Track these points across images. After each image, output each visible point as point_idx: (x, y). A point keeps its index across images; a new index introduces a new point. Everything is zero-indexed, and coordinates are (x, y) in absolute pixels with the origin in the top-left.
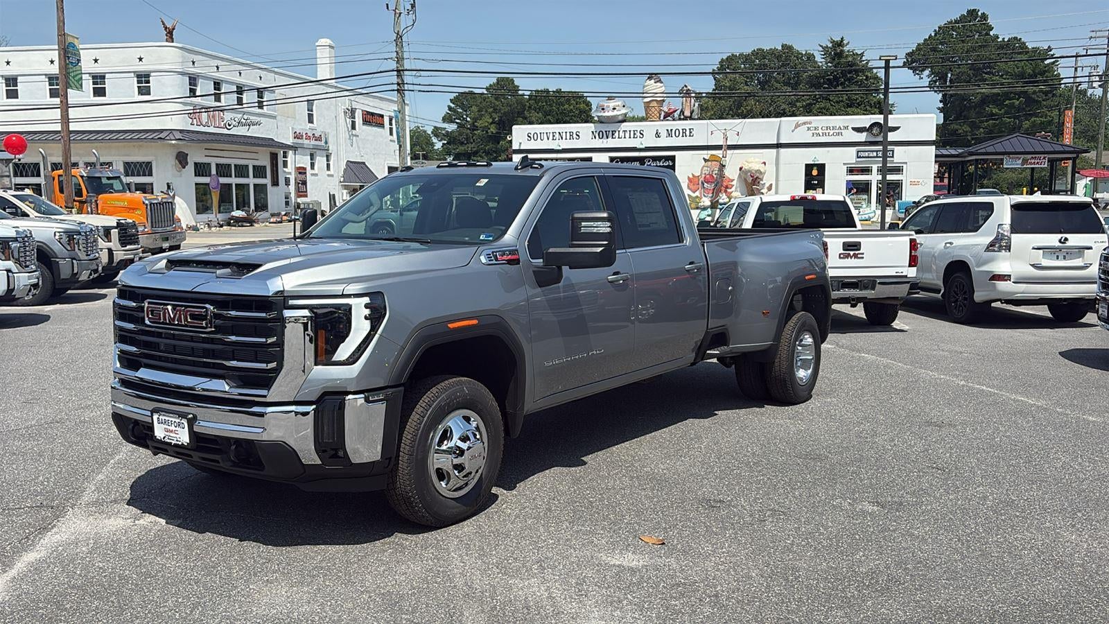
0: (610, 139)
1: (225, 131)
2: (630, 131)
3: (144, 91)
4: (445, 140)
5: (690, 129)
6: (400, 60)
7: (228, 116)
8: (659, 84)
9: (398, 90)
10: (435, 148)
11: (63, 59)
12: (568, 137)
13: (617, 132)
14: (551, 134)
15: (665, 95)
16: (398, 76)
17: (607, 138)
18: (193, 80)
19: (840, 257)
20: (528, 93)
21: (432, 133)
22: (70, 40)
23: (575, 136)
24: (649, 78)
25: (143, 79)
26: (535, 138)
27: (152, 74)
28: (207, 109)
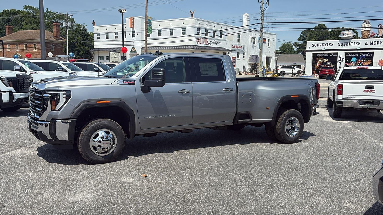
0: (346, 46)
1: (208, 46)
2: (354, 43)
3: (184, 33)
4: (298, 47)
5: (381, 41)
6: (262, 19)
7: (209, 41)
8: (368, 24)
9: (261, 30)
10: (294, 50)
11: (146, 24)
12: (328, 45)
13: (349, 43)
14: (322, 44)
15: (371, 28)
16: (261, 25)
17: (345, 45)
18: (199, 29)
19: (364, 92)
20: (331, 29)
21: (293, 44)
22: (149, 18)
23: (331, 45)
24: (364, 22)
25: (184, 29)
26: (315, 46)
27: (186, 28)
28: (202, 38)
